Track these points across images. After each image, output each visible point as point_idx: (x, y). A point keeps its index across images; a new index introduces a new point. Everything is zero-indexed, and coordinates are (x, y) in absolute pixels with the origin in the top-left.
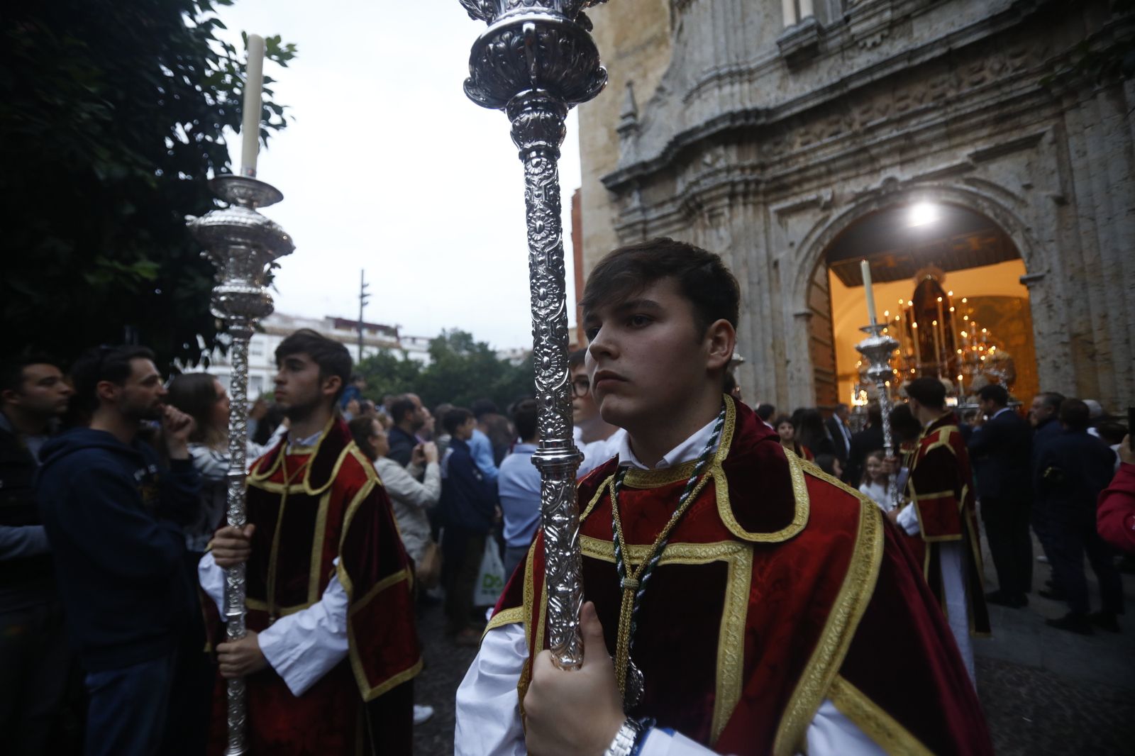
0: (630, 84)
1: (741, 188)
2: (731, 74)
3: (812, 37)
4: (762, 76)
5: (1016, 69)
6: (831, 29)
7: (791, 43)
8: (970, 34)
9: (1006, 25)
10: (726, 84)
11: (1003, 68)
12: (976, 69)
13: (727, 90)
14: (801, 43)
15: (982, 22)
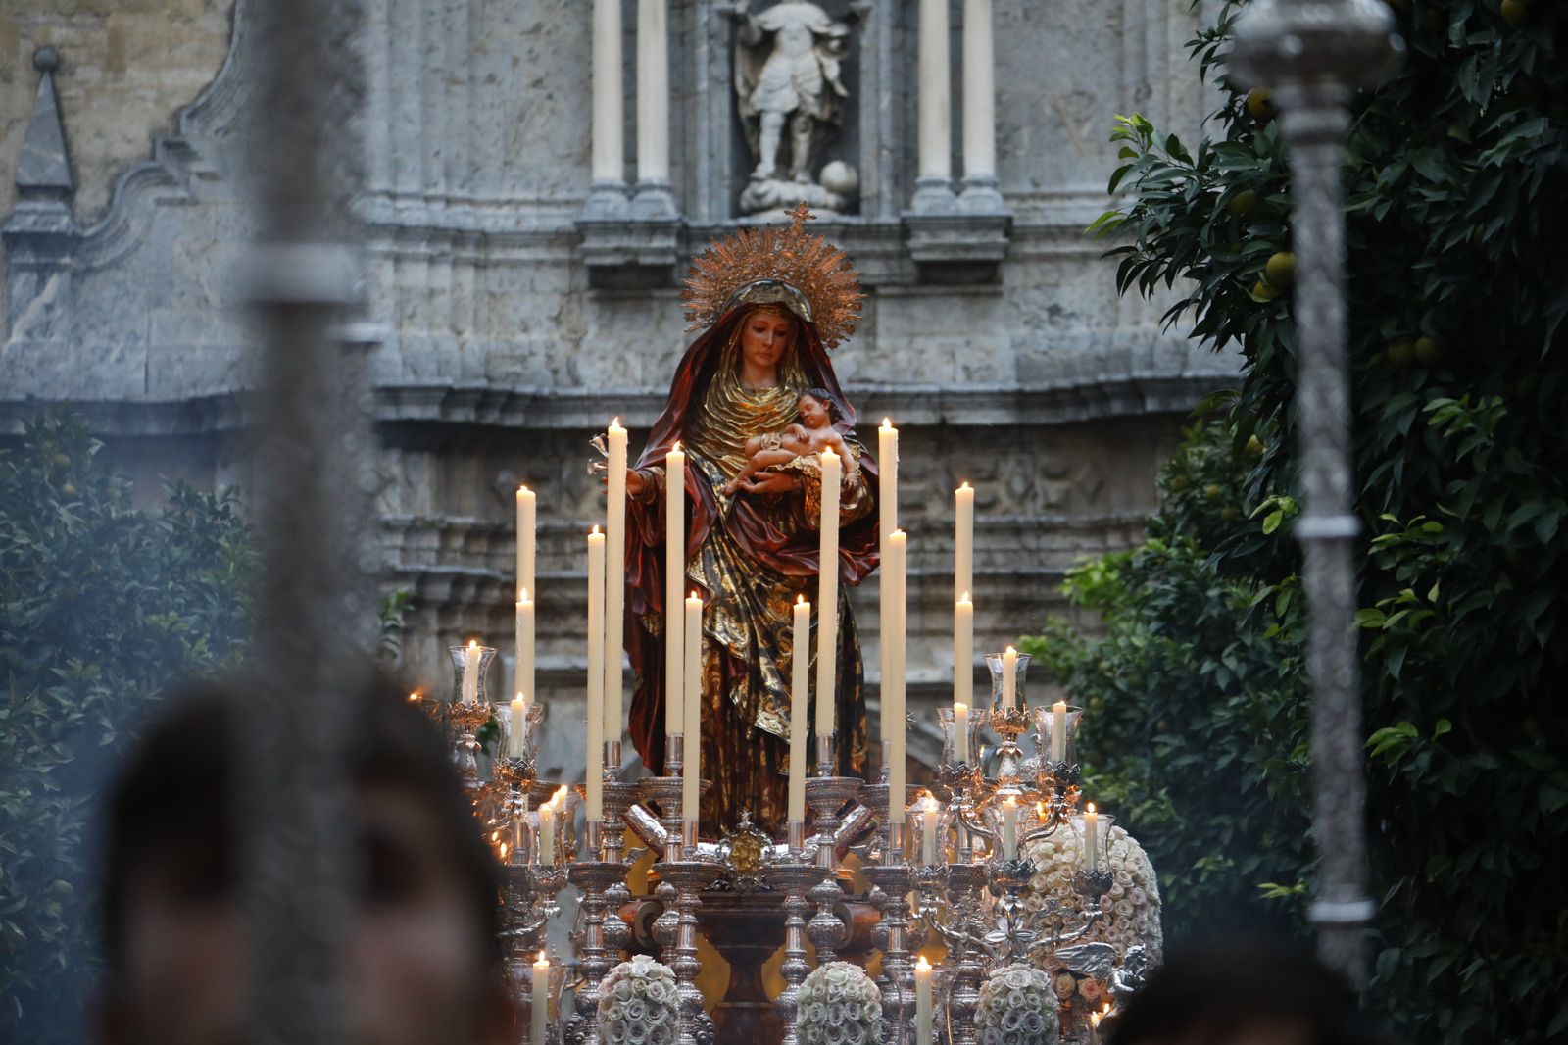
0: (50, 67)
1: (441, 591)
2: (434, 234)
3: (663, 252)
4: (514, 264)
5: (1049, 506)
6: (706, 235)
7: (614, 242)
8: (981, 406)
9: (1042, 417)
10: (416, 259)
11: (1029, 494)
12: (984, 475)
13: (417, 275)
14: (636, 252)
15: (1003, 394)
